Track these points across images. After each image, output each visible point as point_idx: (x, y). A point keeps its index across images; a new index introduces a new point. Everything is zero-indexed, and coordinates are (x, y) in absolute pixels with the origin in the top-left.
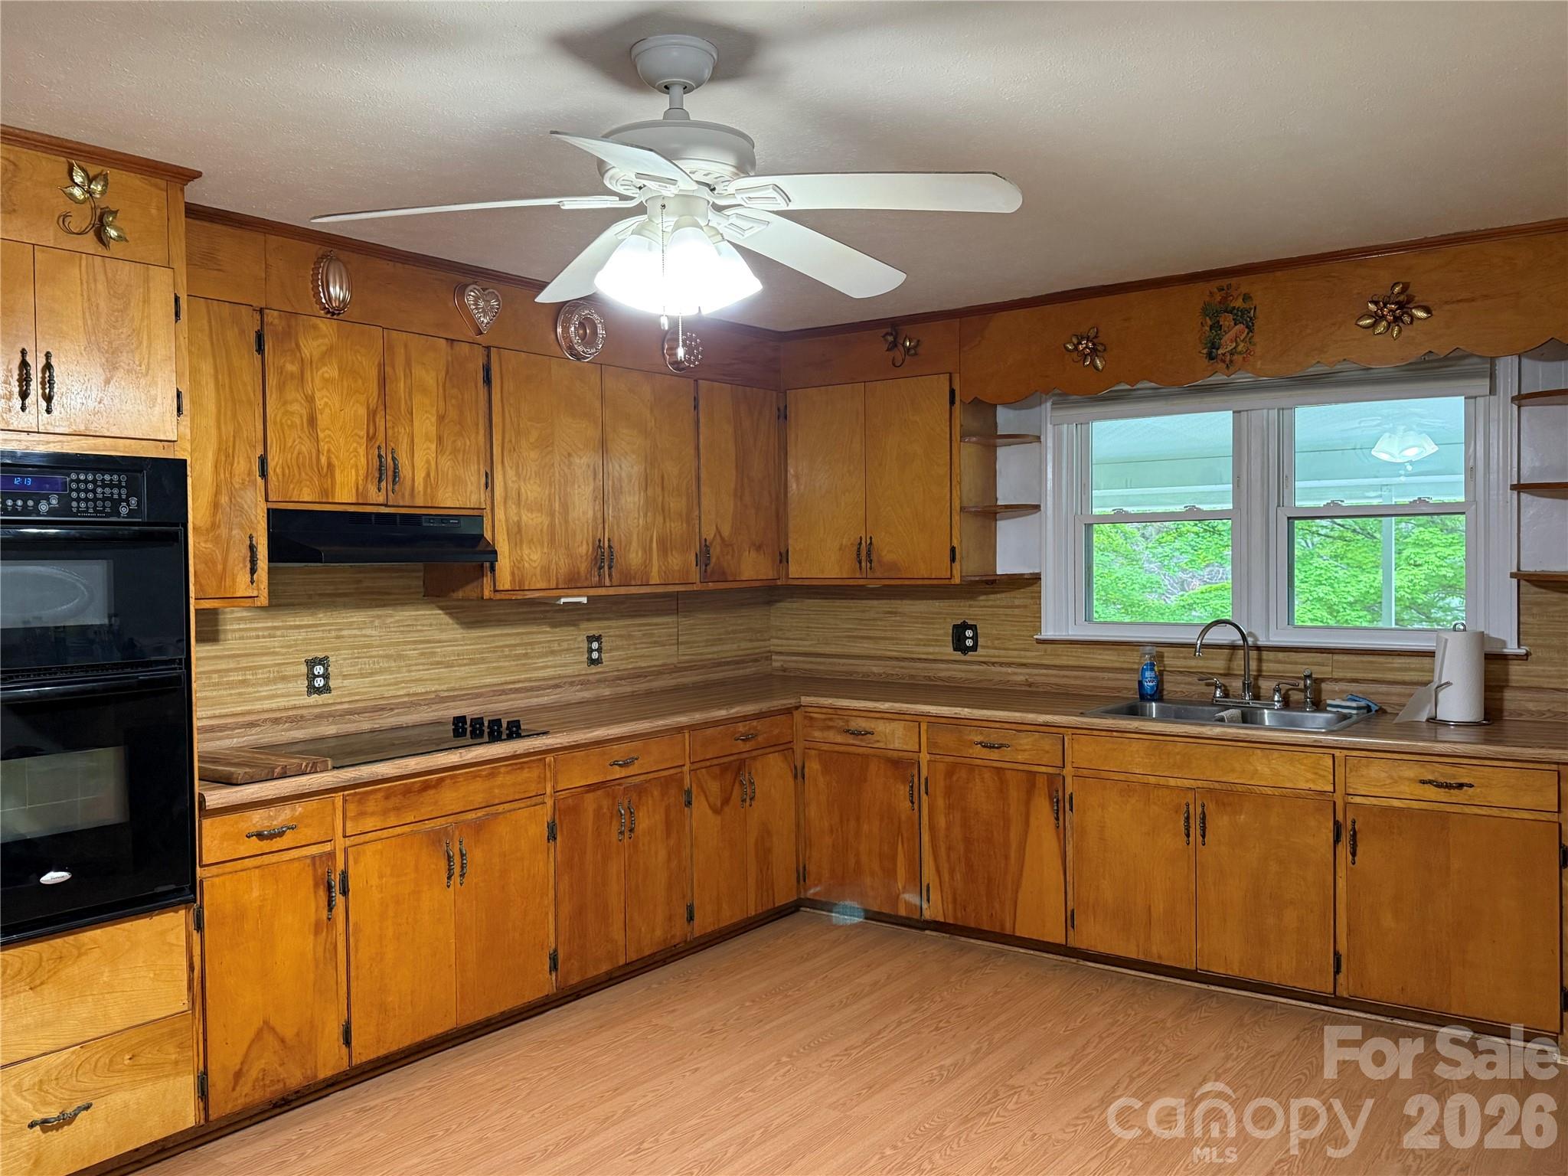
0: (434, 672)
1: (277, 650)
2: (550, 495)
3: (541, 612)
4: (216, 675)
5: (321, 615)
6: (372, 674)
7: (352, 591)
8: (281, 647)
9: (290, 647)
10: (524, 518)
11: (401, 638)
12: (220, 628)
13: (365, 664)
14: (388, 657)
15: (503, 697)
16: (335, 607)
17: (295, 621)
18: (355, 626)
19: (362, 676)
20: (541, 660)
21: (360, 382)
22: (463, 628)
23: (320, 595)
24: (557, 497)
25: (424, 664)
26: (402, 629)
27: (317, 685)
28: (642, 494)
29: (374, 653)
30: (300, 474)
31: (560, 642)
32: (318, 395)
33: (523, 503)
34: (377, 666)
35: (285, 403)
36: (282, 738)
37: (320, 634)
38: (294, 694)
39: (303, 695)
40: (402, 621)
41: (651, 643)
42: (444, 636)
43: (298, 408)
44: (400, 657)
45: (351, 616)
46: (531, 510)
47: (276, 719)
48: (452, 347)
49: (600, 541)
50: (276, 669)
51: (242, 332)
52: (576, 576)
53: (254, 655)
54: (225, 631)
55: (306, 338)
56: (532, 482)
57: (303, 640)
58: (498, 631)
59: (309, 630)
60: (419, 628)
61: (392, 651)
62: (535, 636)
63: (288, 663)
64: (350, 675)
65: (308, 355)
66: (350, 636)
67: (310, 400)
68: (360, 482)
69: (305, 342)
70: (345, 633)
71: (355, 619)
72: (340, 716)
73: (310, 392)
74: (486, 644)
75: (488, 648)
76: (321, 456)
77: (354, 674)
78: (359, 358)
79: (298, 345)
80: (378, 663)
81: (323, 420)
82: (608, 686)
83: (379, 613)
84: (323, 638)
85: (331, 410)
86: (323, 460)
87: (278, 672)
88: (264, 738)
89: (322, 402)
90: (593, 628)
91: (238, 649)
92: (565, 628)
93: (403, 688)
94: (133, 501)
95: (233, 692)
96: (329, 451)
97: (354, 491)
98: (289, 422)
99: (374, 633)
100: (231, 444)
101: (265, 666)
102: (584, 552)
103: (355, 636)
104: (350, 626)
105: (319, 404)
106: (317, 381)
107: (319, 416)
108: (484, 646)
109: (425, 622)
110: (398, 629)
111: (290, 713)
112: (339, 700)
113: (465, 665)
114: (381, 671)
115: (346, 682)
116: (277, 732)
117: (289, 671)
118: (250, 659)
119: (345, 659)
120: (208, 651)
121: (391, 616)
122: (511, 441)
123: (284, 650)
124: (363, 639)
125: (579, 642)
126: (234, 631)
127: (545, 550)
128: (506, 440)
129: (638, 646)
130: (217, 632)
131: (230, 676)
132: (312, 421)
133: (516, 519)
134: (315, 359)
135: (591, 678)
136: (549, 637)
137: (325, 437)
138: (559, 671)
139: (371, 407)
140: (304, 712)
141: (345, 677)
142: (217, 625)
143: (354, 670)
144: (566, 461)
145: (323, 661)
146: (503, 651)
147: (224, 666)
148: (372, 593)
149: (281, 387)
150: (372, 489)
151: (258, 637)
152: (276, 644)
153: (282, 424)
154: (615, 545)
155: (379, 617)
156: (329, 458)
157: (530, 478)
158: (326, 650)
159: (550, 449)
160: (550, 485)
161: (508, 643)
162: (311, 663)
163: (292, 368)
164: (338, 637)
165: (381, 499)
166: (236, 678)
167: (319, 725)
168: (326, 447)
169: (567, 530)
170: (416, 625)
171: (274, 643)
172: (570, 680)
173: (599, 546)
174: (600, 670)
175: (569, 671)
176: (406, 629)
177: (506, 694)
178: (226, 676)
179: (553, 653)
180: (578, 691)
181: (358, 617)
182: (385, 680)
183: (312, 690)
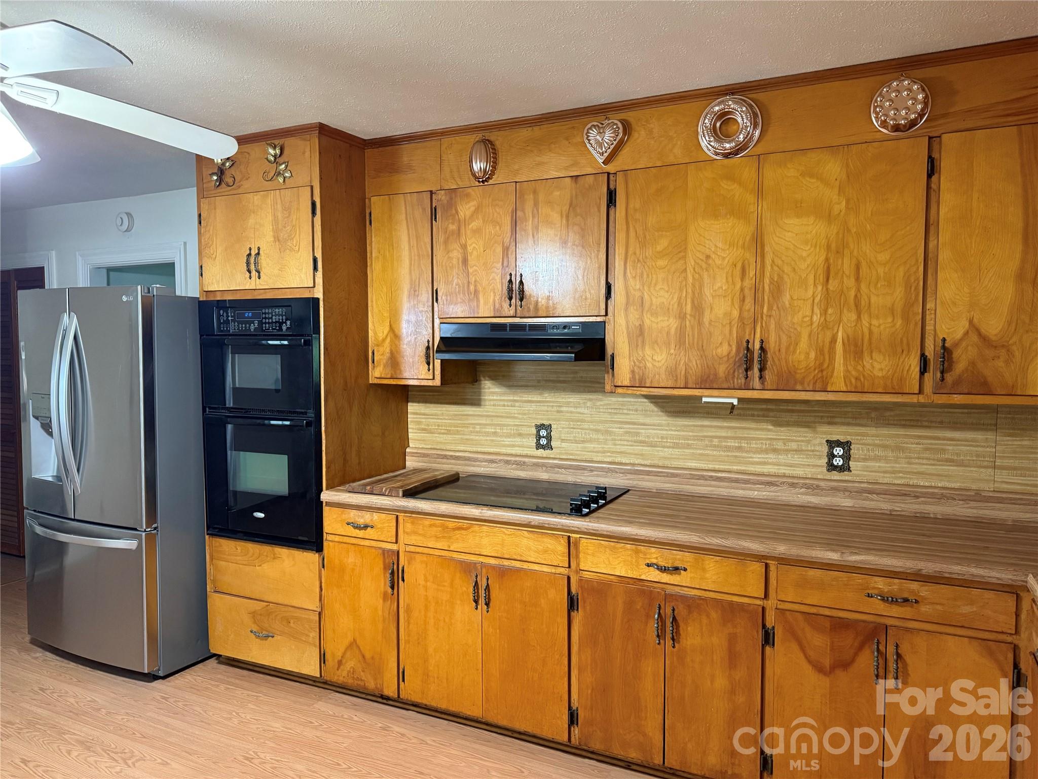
0: (638, 449)
1: (516, 415)
2: (680, 298)
3: (762, 410)
4: (478, 427)
5: (547, 395)
6: (583, 442)
7: (570, 379)
8: (519, 414)
9: (525, 414)
10: (647, 322)
11: (607, 417)
12: (482, 398)
13: (579, 433)
14: (597, 431)
15: (702, 482)
16: (557, 389)
17: (528, 397)
18: (572, 405)
19: (576, 442)
20: (758, 456)
21: (498, 228)
22: (668, 416)
23: (546, 381)
24: (689, 301)
25: (628, 441)
26: (610, 411)
27: (542, 443)
28: (820, 288)
29: (586, 427)
30: (457, 299)
31: (785, 442)
32: (469, 242)
33: (646, 308)
34: (588, 437)
35: (448, 252)
36: (511, 474)
37: (546, 408)
38: (527, 446)
39: (533, 448)
40: (610, 404)
41: (938, 460)
42: (648, 420)
43: (456, 254)
44: (607, 432)
45: (570, 398)
46: (654, 314)
47: (507, 461)
48: (576, 182)
49: (748, 342)
50: (515, 428)
51: (424, 209)
52: (711, 377)
53: (502, 417)
54: (485, 400)
55: (462, 205)
56: (657, 288)
57: (534, 410)
58: (706, 423)
59: (539, 404)
60: (625, 411)
61: (601, 427)
62: (752, 432)
63: (523, 425)
64: (567, 440)
65: (463, 216)
66: (567, 412)
67: (464, 247)
68: (497, 301)
69: (461, 207)
70: (564, 409)
71: (571, 400)
72: (551, 467)
73: (464, 242)
74: (692, 432)
75: (694, 436)
76: (470, 285)
77: (569, 440)
78: (497, 210)
79: (457, 212)
80: (589, 434)
81: (472, 261)
82: (852, 498)
83: (591, 397)
84: (547, 411)
85: (477, 252)
86: (472, 288)
87: (516, 430)
88: (500, 471)
89: (472, 247)
90: (839, 433)
91: (492, 412)
92: (795, 429)
93: (609, 456)
94: (288, 323)
95: (488, 438)
96: (475, 281)
97: (492, 308)
98: (451, 265)
99: (586, 411)
100: (417, 283)
101: (508, 425)
102: (725, 353)
103: (571, 412)
104: (568, 404)
105: (469, 249)
106: (468, 232)
107: (469, 258)
108: (691, 434)
109: (631, 407)
110: (606, 411)
111: (517, 459)
112: (558, 457)
113: (668, 447)
114: (591, 441)
115: (564, 445)
116: (508, 469)
117: (524, 430)
118: (500, 419)
119: (563, 428)
120: (474, 411)
121: (601, 400)
122: (635, 254)
123: (520, 416)
124: (577, 415)
125: (814, 445)
126: (490, 400)
127: (672, 351)
128: (630, 252)
129: (913, 461)
130: (480, 400)
131: (486, 428)
132: (465, 261)
133: (637, 324)
134: (467, 218)
135: (822, 484)
136: (771, 435)
137: (473, 272)
138: (783, 470)
139: (505, 245)
140: (526, 460)
141: (563, 440)
142: (480, 396)
143: (571, 437)
144: (704, 266)
145: (548, 428)
146: (711, 441)
147: (484, 422)
148: (585, 382)
149: (446, 242)
150: (506, 305)
151: (504, 406)
152: (516, 412)
153: (446, 267)
154: (771, 346)
155: (590, 400)
156: (475, 286)
157: (656, 285)
158: (548, 419)
159: (682, 254)
160: (681, 290)
161: (718, 434)
162: (540, 427)
163: (453, 227)
164: (558, 412)
165: (512, 313)
166: (490, 430)
167: (536, 471)
168: (473, 279)
169: (700, 333)
170: (623, 409)
171: (514, 410)
172: (790, 480)
173: (748, 349)
174: (847, 478)
175: (799, 472)
176: (613, 411)
177: (706, 480)
178: (484, 428)
179: (775, 451)
180: (802, 494)
181: (574, 398)
182: (594, 448)
183: (539, 446)
